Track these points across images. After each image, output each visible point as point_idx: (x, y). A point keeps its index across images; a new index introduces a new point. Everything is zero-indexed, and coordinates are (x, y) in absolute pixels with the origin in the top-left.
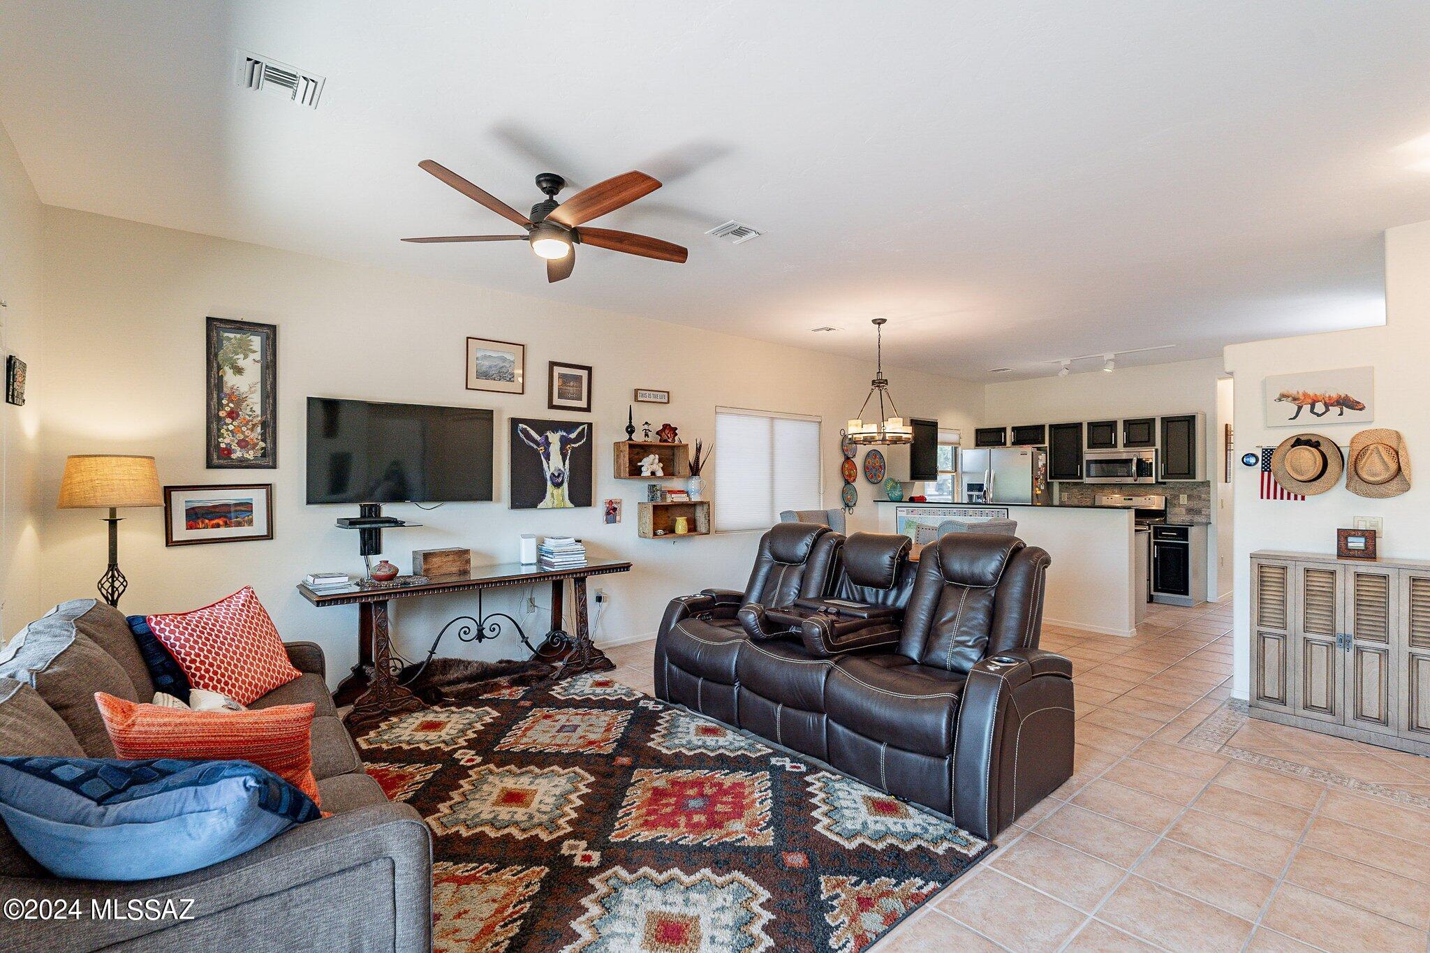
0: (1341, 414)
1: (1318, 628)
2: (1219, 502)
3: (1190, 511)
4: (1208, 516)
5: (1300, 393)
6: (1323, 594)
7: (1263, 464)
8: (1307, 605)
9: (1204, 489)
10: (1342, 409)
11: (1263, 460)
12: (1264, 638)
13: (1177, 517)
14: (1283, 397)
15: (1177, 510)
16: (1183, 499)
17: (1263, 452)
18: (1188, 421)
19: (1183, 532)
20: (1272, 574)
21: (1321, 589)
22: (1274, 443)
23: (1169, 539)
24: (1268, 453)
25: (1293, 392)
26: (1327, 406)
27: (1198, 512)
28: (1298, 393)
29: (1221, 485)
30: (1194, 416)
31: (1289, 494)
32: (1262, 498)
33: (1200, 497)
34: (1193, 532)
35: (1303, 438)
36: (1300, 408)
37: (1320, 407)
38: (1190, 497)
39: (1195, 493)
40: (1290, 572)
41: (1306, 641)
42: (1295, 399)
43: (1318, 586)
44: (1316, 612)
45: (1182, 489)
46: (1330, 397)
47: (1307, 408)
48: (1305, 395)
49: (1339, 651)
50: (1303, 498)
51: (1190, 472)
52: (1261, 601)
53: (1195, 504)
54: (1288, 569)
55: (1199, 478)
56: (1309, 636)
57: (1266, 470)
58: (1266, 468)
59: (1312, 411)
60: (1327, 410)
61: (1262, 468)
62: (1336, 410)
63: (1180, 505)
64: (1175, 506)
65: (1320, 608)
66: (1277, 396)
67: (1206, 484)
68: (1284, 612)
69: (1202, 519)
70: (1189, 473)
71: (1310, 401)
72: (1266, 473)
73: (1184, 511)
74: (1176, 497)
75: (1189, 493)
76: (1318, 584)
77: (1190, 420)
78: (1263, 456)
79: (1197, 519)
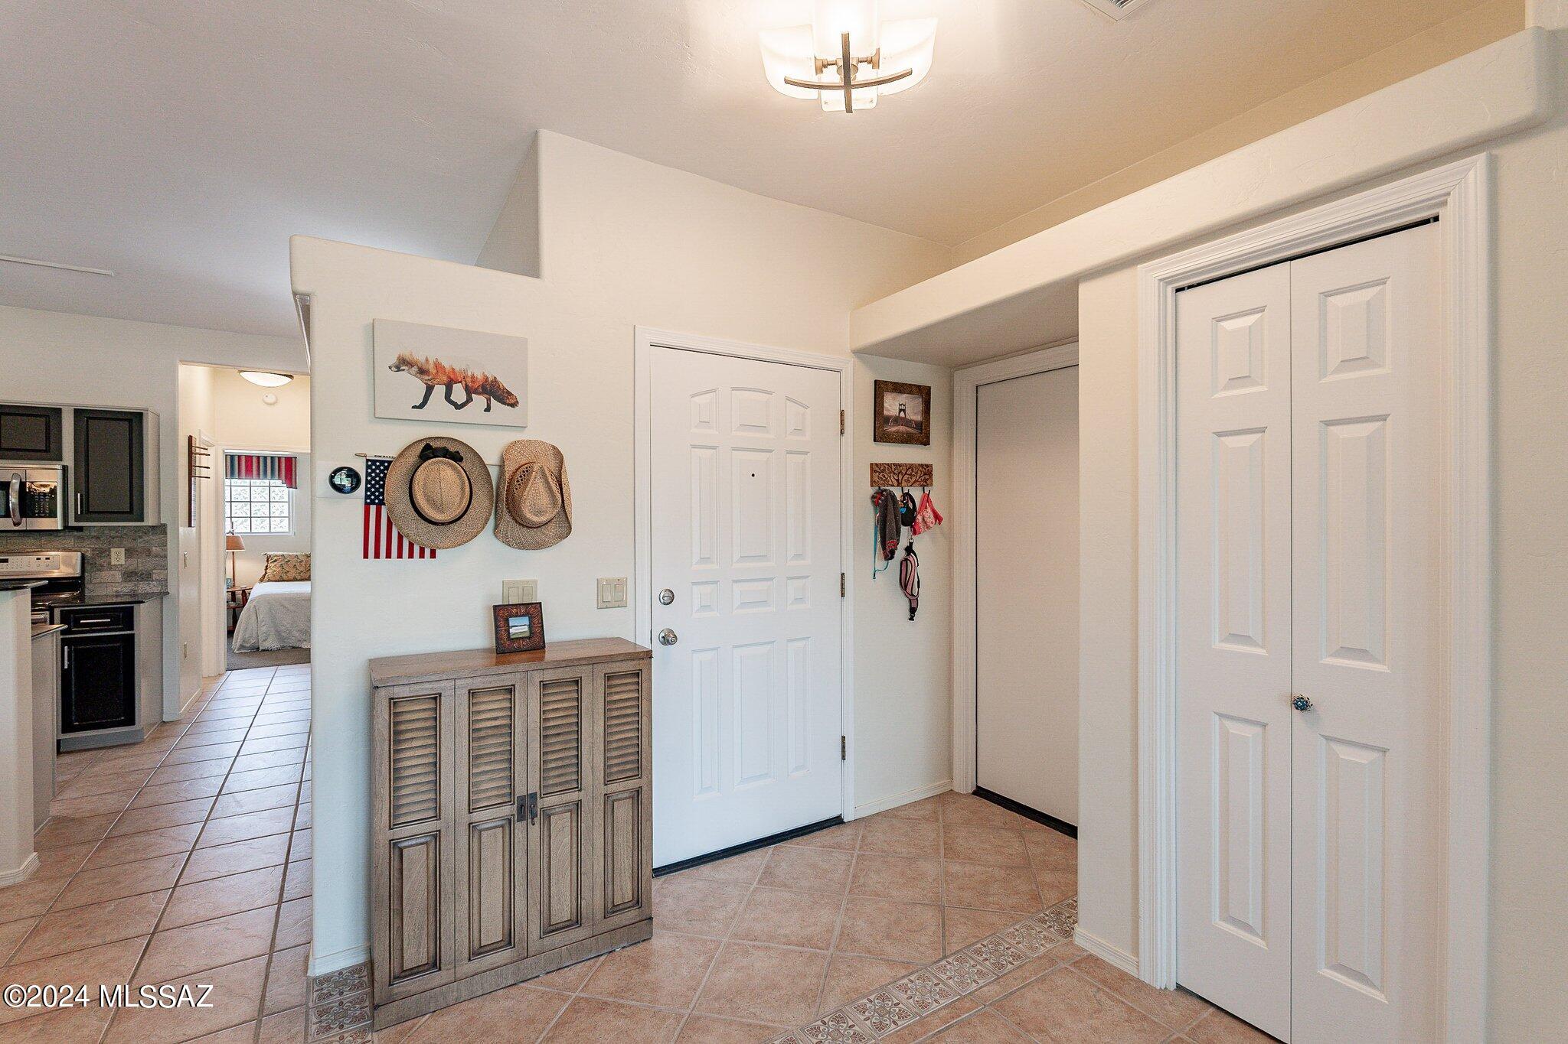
0: (488, 409)
1: (489, 798)
2: (182, 557)
3: (129, 575)
4: (164, 582)
5: (431, 362)
6: (496, 732)
7: (367, 489)
8: (473, 759)
9: (155, 538)
10: (489, 400)
11: (368, 482)
12: (401, 850)
13: (106, 588)
14: (402, 364)
15: (105, 575)
16: (118, 556)
17: (368, 467)
18: (130, 421)
19: (124, 616)
20: (415, 714)
21: (494, 723)
22: (388, 449)
23: (94, 631)
24: (379, 468)
25: (420, 357)
26: (469, 391)
27: (147, 576)
28: (427, 360)
29: (183, 530)
30: (141, 414)
31: (411, 546)
32: (366, 556)
33: (149, 552)
34: (143, 615)
35: (434, 444)
36: (429, 390)
37: (459, 393)
38: (130, 553)
39: (140, 544)
40: (446, 703)
41: (472, 826)
42: (422, 371)
43: (488, 719)
44: (488, 768)
45: (115, 538)
46: (473, 377)
47: (439, 390)
48: (438, 366)
49: (519, 827)
50: (433, 555)
51: (135, 510)
52: (396, 773)
53: (139, 564)
54: (442, 698)
55: (150, 520)
56: (477, 816)
57: (373, 502)
58: (375, 498)
59: (448, 397)
60: (469, 400)
61: (367, 497)
62: (479, 400)
63: (110, 567)
64: (101, 568)
65: (493, 759)
66: (394, 360)
67: (161, 529)
68: (436, 784)
69: (153, 587)
70: (131, 512)
71: (445, 379)
72: (373, 508)
73: (118, 576)
74: (105, 553)
75: (128, 544)
76: (488, 715)
77: (134, 420)
78: (368, 474)
79: (143, 588)
